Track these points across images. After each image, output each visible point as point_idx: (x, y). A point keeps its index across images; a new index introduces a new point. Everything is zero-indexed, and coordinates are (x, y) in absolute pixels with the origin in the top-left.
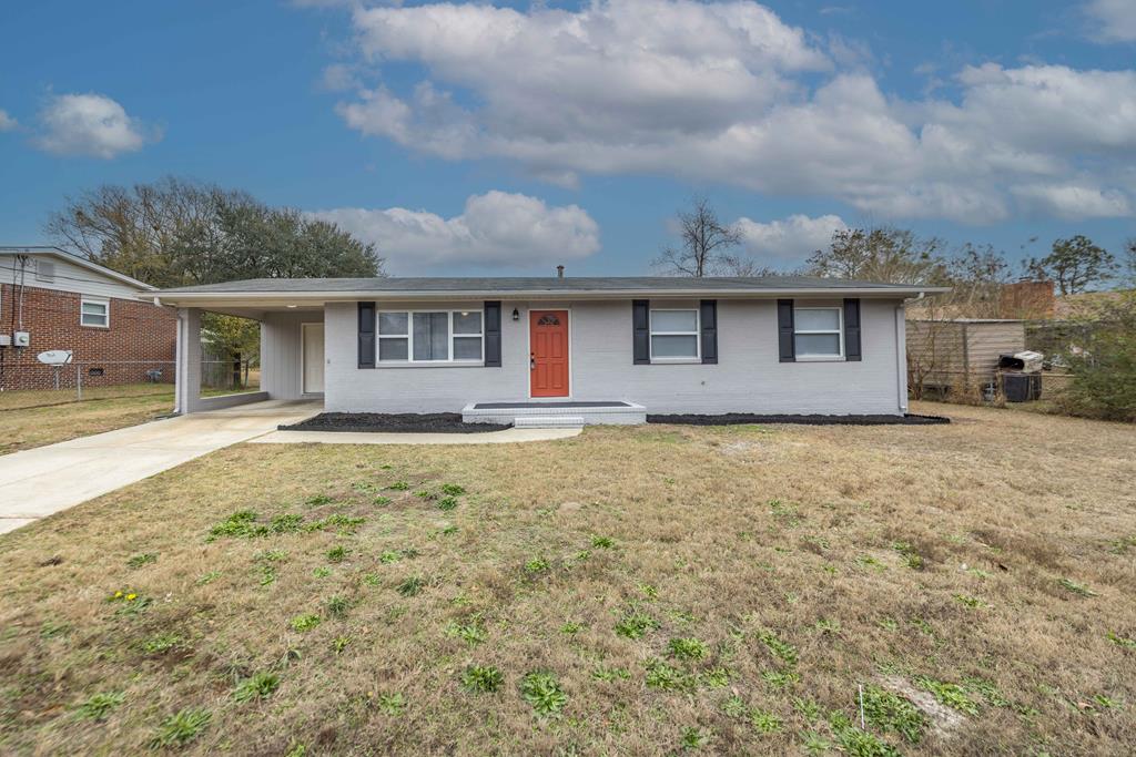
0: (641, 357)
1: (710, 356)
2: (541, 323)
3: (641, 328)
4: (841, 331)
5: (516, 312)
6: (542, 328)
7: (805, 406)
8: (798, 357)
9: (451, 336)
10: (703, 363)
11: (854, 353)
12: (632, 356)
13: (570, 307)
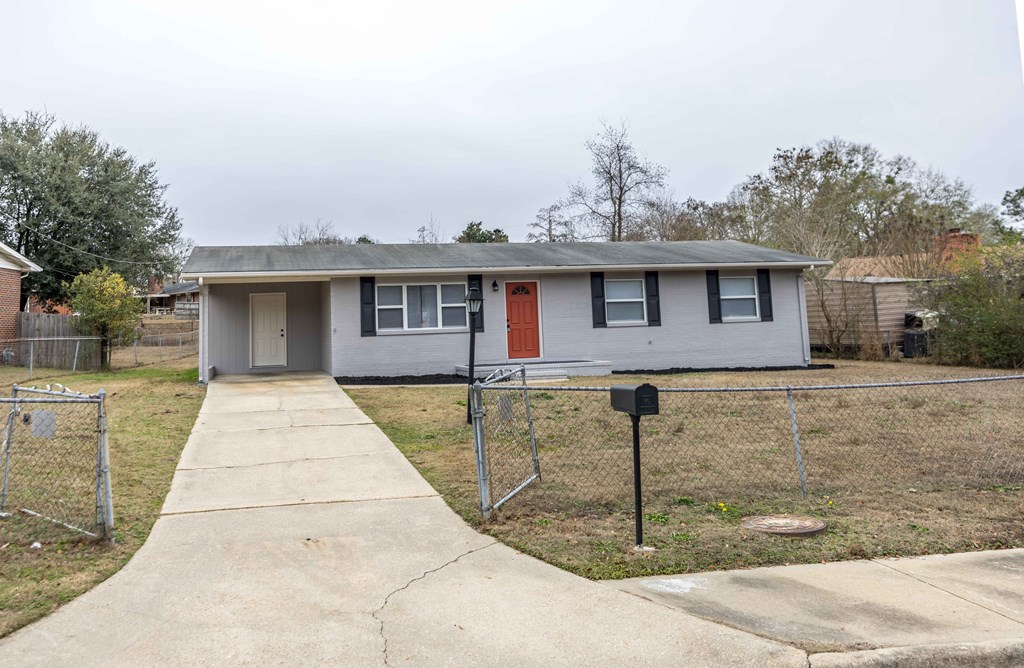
0: (599, 321)
1: (655, 320)
2: (514, 293)
3: (598, 296)
4: (756, 296)
5: (495, 285)
6: (516, 298)
7: (732, 360)
8: (724, 319)
9: (440, 305)
10: (649, 325)
11: (767, 315)
12: (591, 320)
13: (539, 279)
